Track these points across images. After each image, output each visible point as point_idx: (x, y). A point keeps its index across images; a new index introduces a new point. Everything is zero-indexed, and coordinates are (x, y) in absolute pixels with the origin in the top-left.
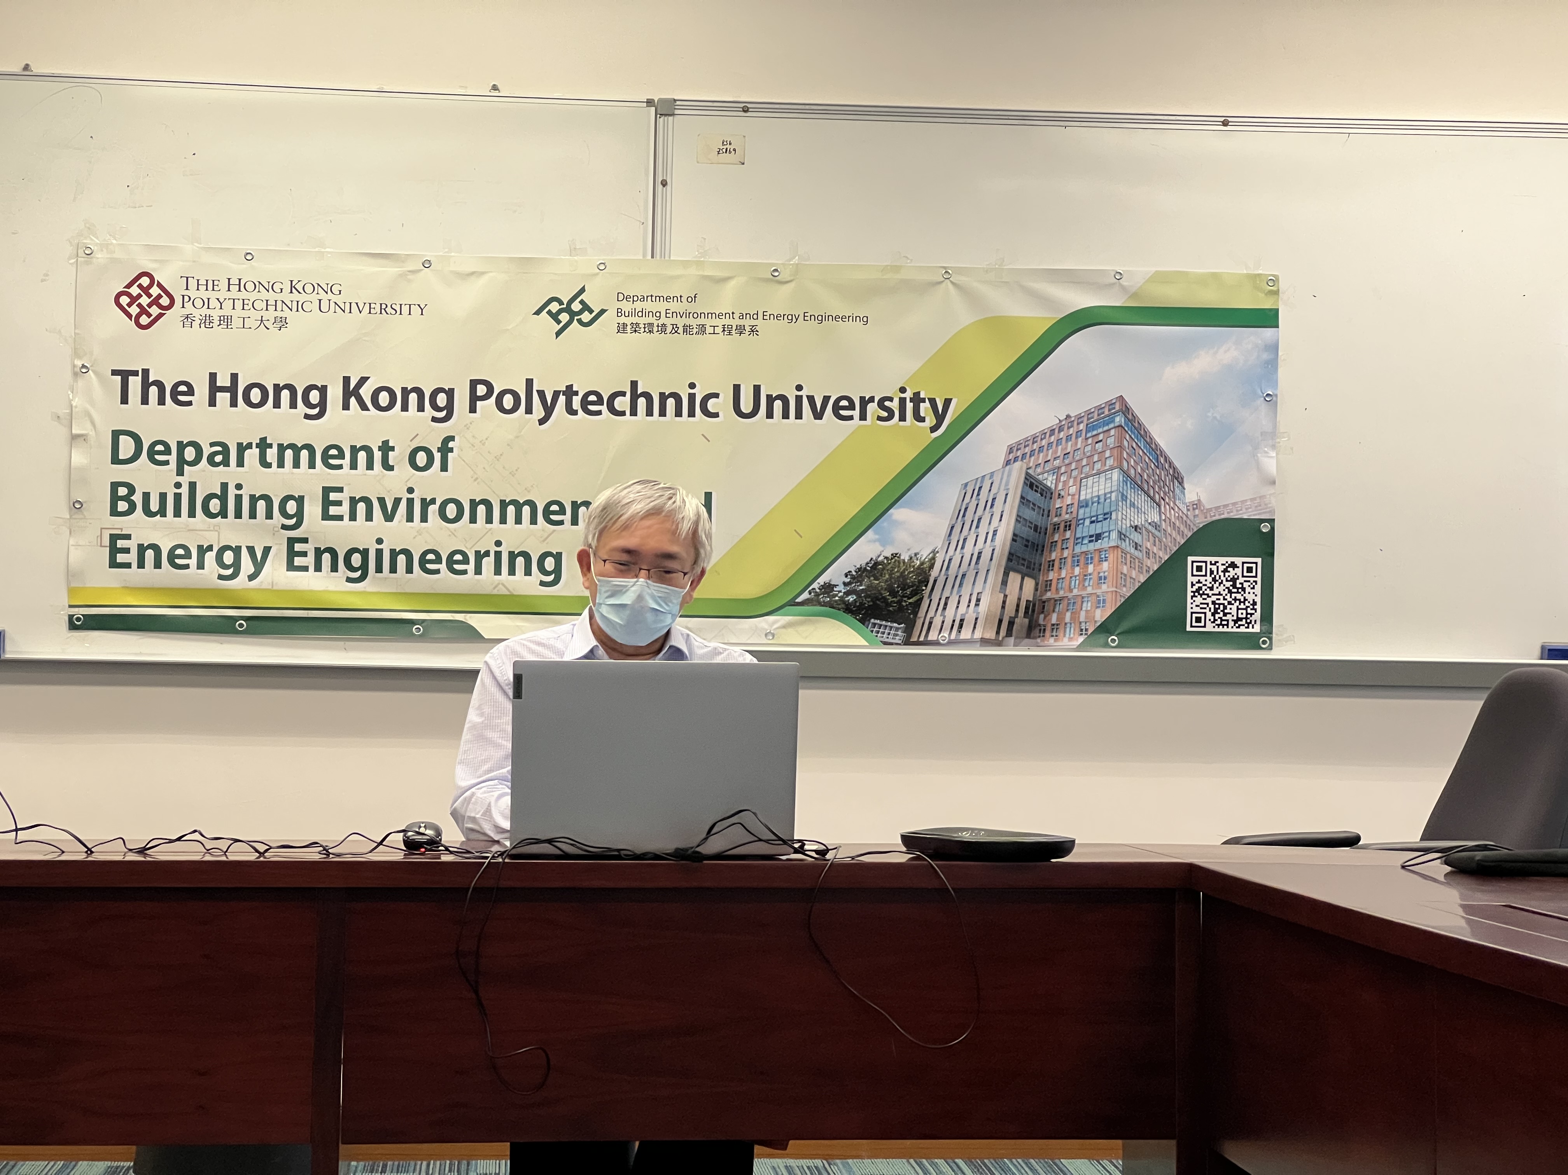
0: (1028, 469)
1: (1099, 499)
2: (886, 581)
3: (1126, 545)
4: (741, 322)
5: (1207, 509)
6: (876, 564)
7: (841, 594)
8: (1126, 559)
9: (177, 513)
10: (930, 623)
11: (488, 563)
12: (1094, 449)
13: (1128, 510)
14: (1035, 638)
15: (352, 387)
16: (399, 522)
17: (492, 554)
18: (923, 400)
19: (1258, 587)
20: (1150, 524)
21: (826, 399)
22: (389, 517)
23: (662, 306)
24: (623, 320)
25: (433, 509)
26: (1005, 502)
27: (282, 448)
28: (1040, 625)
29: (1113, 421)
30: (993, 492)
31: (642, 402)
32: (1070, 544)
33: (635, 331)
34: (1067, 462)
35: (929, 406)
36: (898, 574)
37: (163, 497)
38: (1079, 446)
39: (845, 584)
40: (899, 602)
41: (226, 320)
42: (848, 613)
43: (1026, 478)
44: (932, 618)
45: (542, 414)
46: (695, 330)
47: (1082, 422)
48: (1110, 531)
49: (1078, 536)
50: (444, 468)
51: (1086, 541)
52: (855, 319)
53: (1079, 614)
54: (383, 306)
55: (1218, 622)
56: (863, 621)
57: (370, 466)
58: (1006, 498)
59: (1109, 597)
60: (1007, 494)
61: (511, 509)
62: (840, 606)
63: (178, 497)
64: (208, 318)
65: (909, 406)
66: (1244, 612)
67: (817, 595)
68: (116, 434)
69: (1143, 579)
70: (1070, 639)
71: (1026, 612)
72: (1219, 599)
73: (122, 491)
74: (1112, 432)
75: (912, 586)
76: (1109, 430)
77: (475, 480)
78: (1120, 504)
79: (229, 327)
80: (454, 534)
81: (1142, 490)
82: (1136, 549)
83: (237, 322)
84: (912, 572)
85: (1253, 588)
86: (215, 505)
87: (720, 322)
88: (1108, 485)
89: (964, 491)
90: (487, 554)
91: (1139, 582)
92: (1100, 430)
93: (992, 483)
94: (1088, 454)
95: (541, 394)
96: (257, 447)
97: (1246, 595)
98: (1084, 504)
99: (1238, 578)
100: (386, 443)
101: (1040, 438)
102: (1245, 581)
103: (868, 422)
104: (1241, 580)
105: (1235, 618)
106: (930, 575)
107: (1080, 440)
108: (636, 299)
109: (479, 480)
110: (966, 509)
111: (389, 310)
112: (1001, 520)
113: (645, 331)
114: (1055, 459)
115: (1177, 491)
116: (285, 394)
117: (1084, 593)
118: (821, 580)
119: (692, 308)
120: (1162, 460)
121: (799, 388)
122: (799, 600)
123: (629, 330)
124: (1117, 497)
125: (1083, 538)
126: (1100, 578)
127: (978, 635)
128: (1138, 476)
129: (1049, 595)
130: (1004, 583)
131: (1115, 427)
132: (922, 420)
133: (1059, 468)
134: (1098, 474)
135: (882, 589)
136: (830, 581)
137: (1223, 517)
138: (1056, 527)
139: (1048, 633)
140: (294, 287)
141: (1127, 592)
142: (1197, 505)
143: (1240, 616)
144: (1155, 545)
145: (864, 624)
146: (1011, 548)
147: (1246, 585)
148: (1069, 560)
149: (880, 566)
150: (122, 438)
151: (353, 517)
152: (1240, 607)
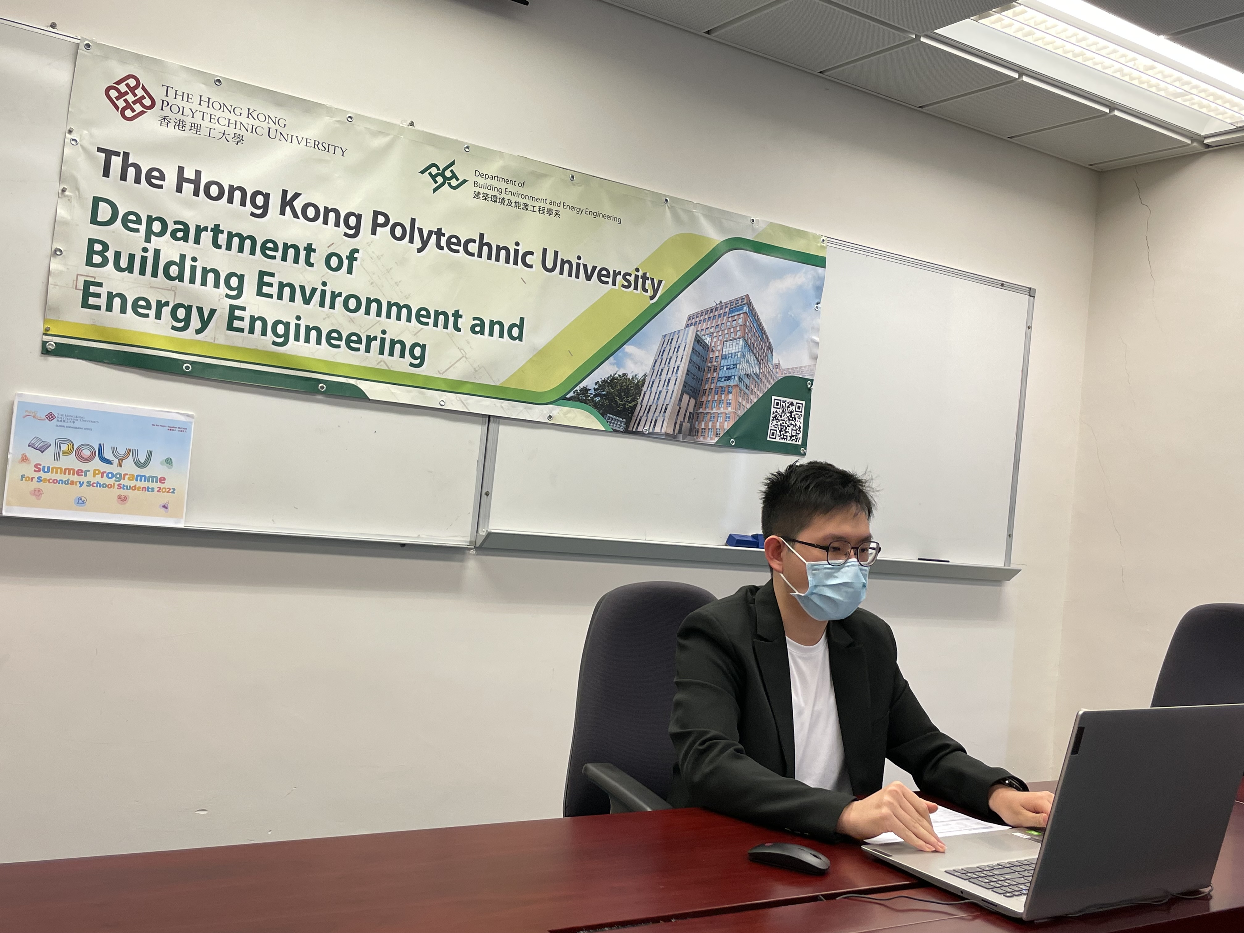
0: (697, 331)
1: (732, 355)
2: (618, 390)
3: (742, 386)
4: (551, 207)
5: (783, 369)
6: (614, 378)
7: (592, 396)
8: (741, 393)
9: (142, 272)
10: (640, 420)
11: (375, 345)
12: (731, 325)
13: (745, 364)
14: (693, 436)
15: (288, 198)
16: (314, 306)
17: (379, 339)
18: (648, 279)
19: (802, 418)
20: (754, 374)
21: (594, 268)
22: (307, 301)
23: (503, 185)
24: (477, 189)
25: (339, 301)
26: (684, 350)
27: (231, 236)
28: (696, 428)
29: (743, 309)
30: (679, 342)
31: (485, 248)
32: (715, 381)
33: (485, 199)
34: (717, 330)
35: (650, 283)
36: (625, 387)
37: (132, 257)
38: (724, 322)
39: (595, 389)
40: (624, 405)
41: (196, 127)
42: (595, 409)
43: (696, 337)
44: (641, 417)
45: (420, 245)
46: (522, 207)
47: (727, 307)
48: (735, 376)
49: (720, 376)
50: (350, 271)
51: (723, 380)
52: (615, 219)
53: (716, 424)
54: (317, 143)
55: (782, 436)
56: (603, 415)
57: (296, 261)
58: (685, 347)
59: (732, 415)
60: (685, 345)
61: (394, 309)
62: (591, 404)
63: (144, 260)
64: (181, 123)
65: (640, 281)
66: (795, 432)
67: (578, 394)
68: (96, 201)
69: (749, 406)
70: (711, 439)
71: (689, 420)
72: (783, 423)
73: (98, 247)
74: (742, 316)
75: (632, 396)
76: (740, 314)
77: (372, 283)
78: (742, 359)
79: (198, 133)
80: (352, 321)
81: (753, 353)
82: (746, 388)
83: (204, 131)
84: (633, 386)
85: (800, 419)
86: (174, 271)
87: (538, 204)
88: (737, 347)
89: (663, 340)
90: (375, 338)
91: (747, 408)
92: (736, 314)
93: (678, 337)
94: (728, 327)
95: (420, 231)
96: (211, 231)
97: (796, 422)
98: (724, 357)
99: (793, 412)
100: (310, 245)
101: (704, 313)
102: (797, 414)
103: (617, 287)
104: (795, 413)
105: (790, 435)
106: (642, 390)
107: (725, 317)
108: (487, 176)
109: (374, 284)
110: (664, 351)
111: (320, 146)
112: (681, 361)
113: (491, 201)
114: (711, 327)
115: (769, 356)
116: (237, 194)
117: (719, 411)
118: (582, 385)
119: (521, 191)
120: (764, 336)
121: (579, 258)
122: (568, 396)
123: (481, 198)
124: (741, 355)
125: (722, 378)
126: (728, 403)
127: (663, 431)
128: (752, 344)
129: (701, 410)
130: (680, 400)
131: (743, 313)
132: (646, 291)
133: (713, 333)
134: (733, 340)
135: (615, 395)
136: (587, 386)
137: (790, 375)
138: (709, 369)
139: (700, 434)
140: (251, 115)
141: (741, 413)
142: (777, 366)
143: (793, 434)
144: (755, 387)
145: (603, 417)
146: (685, 379)
147: (796, 416)
148: (713, 390)
149: (616, 381)
150: (101, 204)
151: (280, 297)
152: (793, 429)
